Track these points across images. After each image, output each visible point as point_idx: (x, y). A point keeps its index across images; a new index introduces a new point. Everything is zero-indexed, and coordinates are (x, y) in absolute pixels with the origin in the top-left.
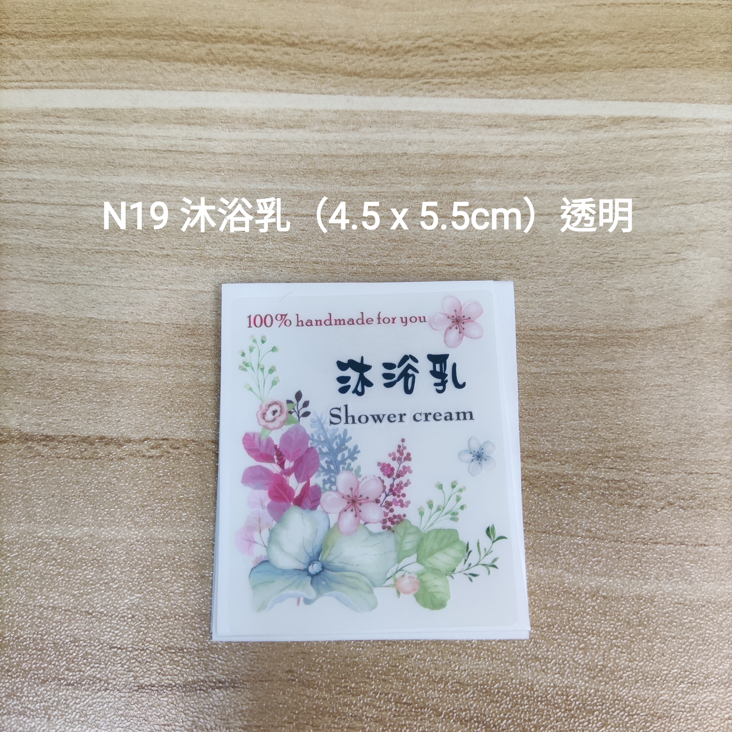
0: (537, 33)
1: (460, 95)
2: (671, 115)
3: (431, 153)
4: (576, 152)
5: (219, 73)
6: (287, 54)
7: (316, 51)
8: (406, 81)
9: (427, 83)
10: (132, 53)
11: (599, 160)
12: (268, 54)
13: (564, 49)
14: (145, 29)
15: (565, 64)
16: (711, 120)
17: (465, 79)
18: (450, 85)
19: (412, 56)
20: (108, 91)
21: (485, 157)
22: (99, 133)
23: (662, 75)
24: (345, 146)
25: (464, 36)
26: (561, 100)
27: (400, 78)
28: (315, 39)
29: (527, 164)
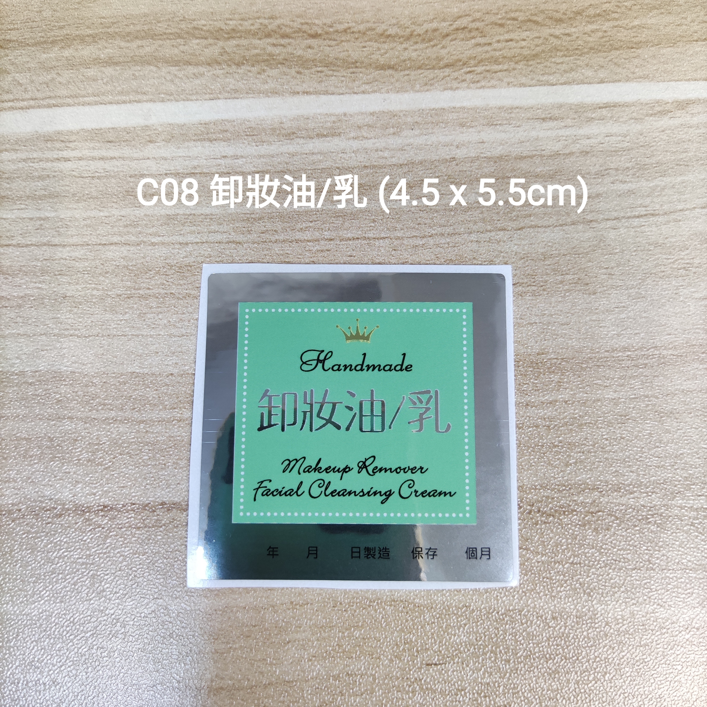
0: (586, 4)
1: (509, 84)
3: (482, 155)
4: (641, 144)
5: (237, 76)
6: (310, 47)
7: (342, 41)
8: (447, 71)
9: (470, 72)
10: (136, 58)
11: (667, 151)
12: (290, 49)
13: (619, 23)
14: (146, 28)
15: (621, 41)
17: (512, 65)
18: (496, 72)
19: (451, 41)
20: (115, 107)
21: (542, 156)
22: (112, 158)
24: (386, 154)
25: (506, 13)
26: (620, 84)
27: (440, 68)
28: (341, 27)
29: (588, 161)
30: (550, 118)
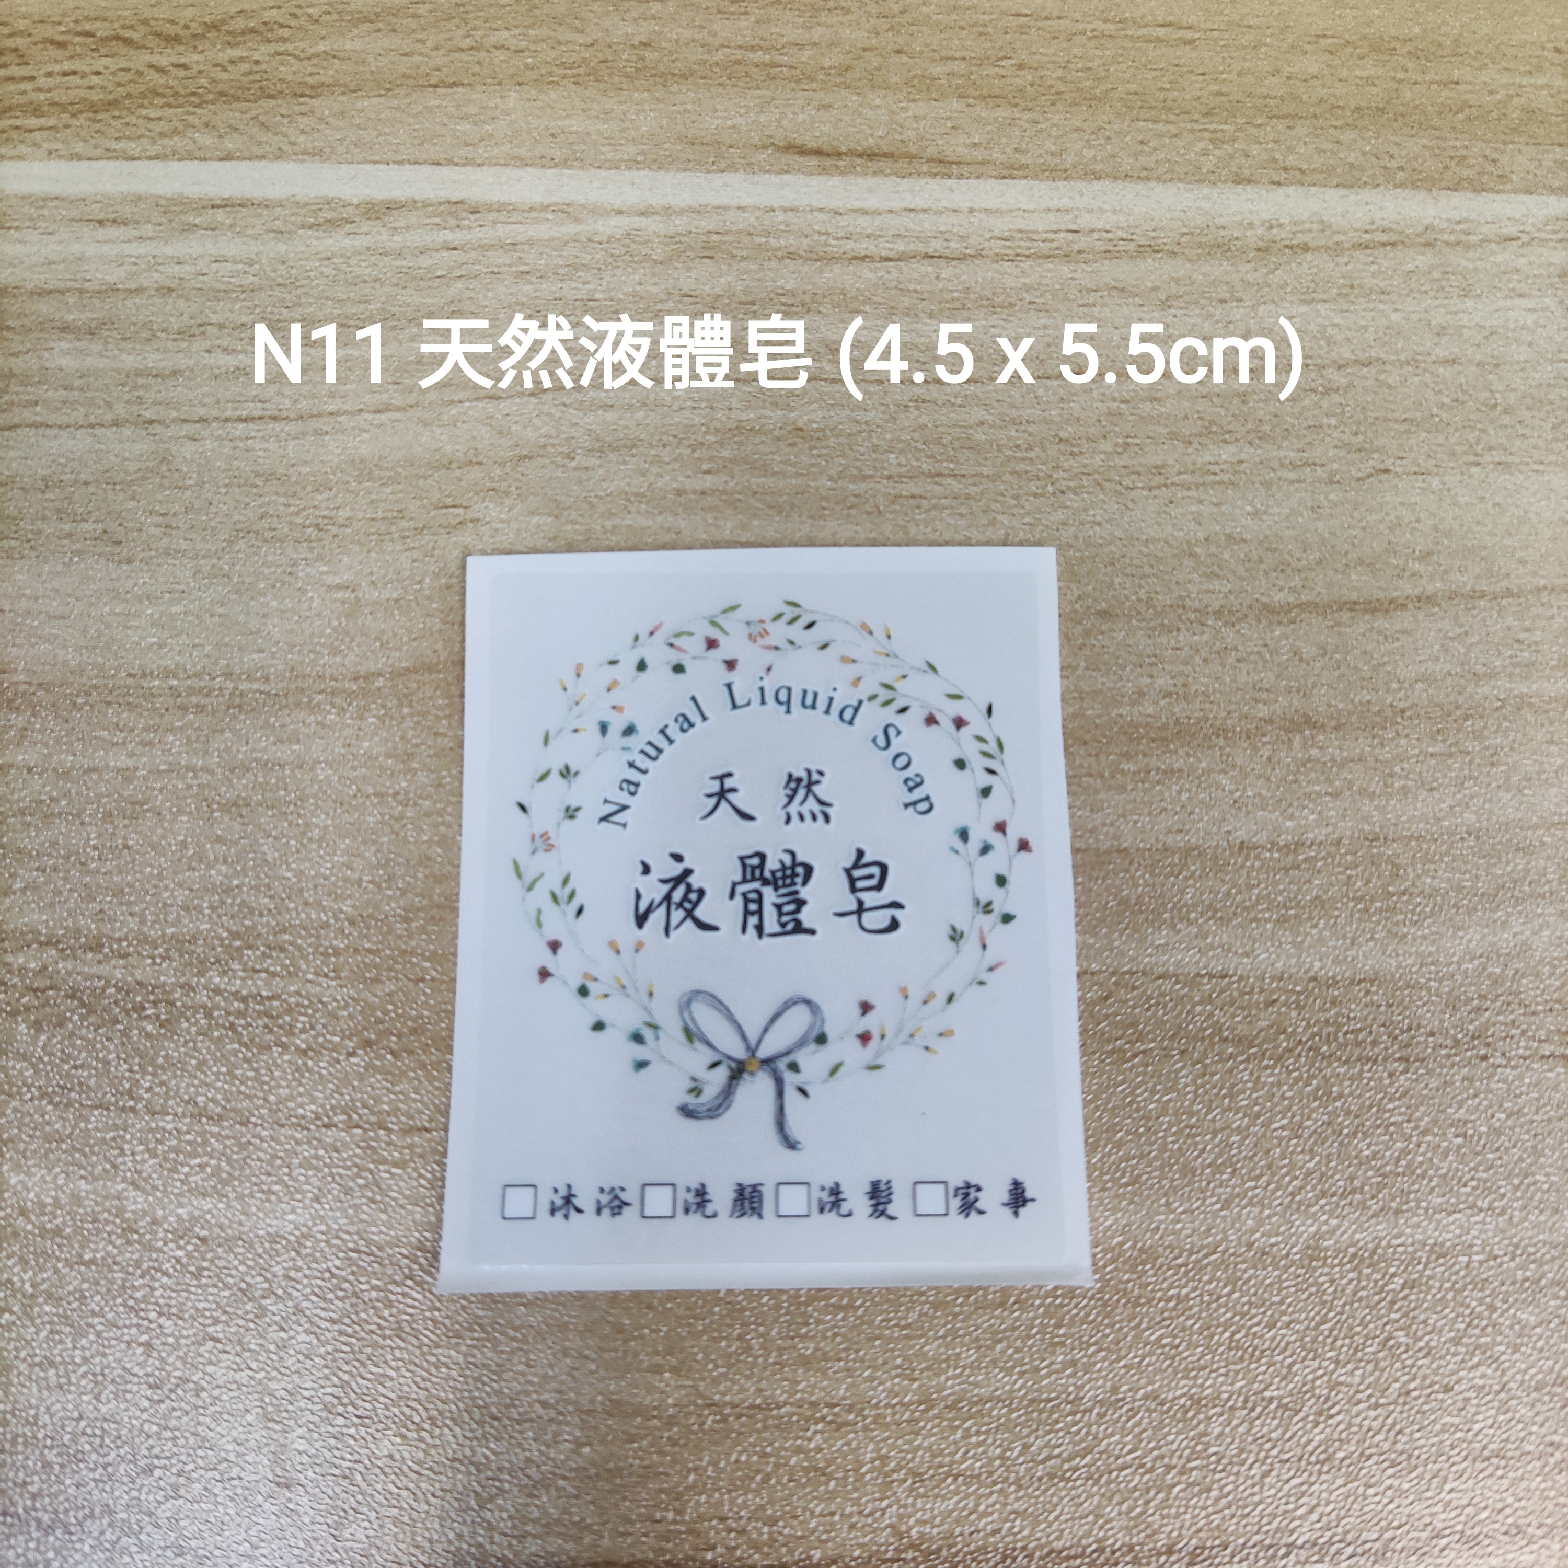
0: (233, 10)
1: (50, 153)
2: (497, 196)
4: (280, 280)
11: (327, 298)
13: (289, 47)
15: (283, 81)
16: (584, 206)
17: (65, 118)
18: (31, 131)
21: (82, 291)
23: (491, 104)
25: (77, 22)
26: (264, 163)
29: (169, 307)
30: (114, 221)
